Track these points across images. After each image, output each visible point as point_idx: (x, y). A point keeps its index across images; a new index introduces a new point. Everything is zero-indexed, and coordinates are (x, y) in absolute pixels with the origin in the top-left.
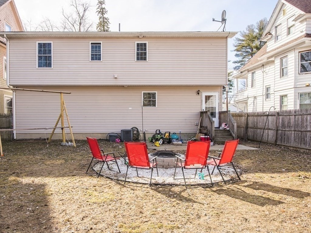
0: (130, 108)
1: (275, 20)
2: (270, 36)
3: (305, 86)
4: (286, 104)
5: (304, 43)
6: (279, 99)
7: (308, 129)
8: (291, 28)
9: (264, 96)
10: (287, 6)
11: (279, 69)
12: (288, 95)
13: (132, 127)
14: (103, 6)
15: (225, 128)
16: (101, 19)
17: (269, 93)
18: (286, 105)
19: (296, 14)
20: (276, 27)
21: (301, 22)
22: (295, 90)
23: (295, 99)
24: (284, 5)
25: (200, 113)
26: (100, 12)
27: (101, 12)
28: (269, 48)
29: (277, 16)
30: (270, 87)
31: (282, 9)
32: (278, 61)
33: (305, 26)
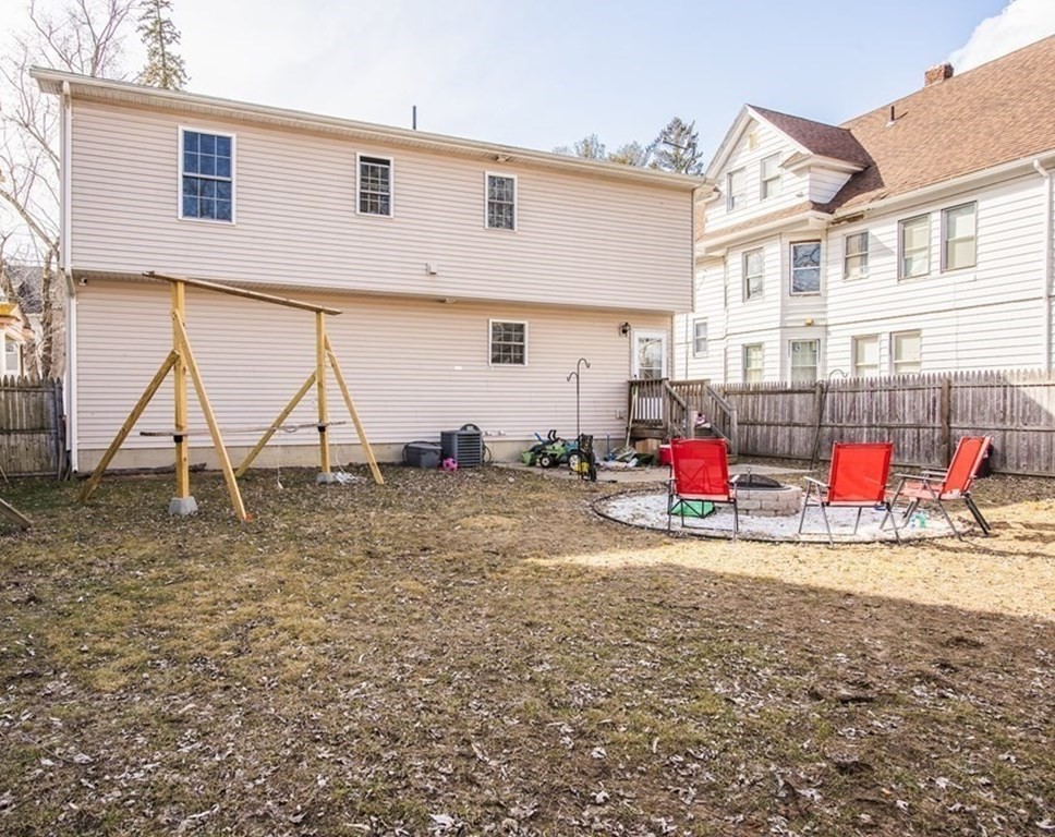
0: (457, 368)
1: (729, 156)
2: (715, 194)
3: (803, 324)
4: (759, 367)
5: (805, 222)
6: (740, 354)
7: (907, 422)
8: (769, 184)
9: (691, 345)
10: (759, 127)
11: (740, 278)
12: (766, 345)
13: (464, 424)
14: (164, 14)
15: (699, 422)
16: (157, 57)
17: (704, 339)
18: (760, 370)
19: (784, 150)
20: (730, 174)
21: (798, 172)
22: (782, 333)
23: (782, 354)
24: (752, 123)
25: (627, 386)
26: (152, 31)
27: (153, 34)
28: (711, 223)
29: (734, 148)
30: (705, 324)
31: (747, 133)
32: (735, 260)
33: (807, 183)
